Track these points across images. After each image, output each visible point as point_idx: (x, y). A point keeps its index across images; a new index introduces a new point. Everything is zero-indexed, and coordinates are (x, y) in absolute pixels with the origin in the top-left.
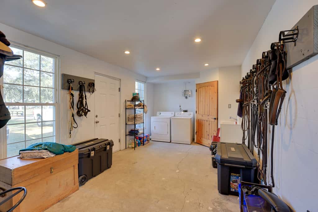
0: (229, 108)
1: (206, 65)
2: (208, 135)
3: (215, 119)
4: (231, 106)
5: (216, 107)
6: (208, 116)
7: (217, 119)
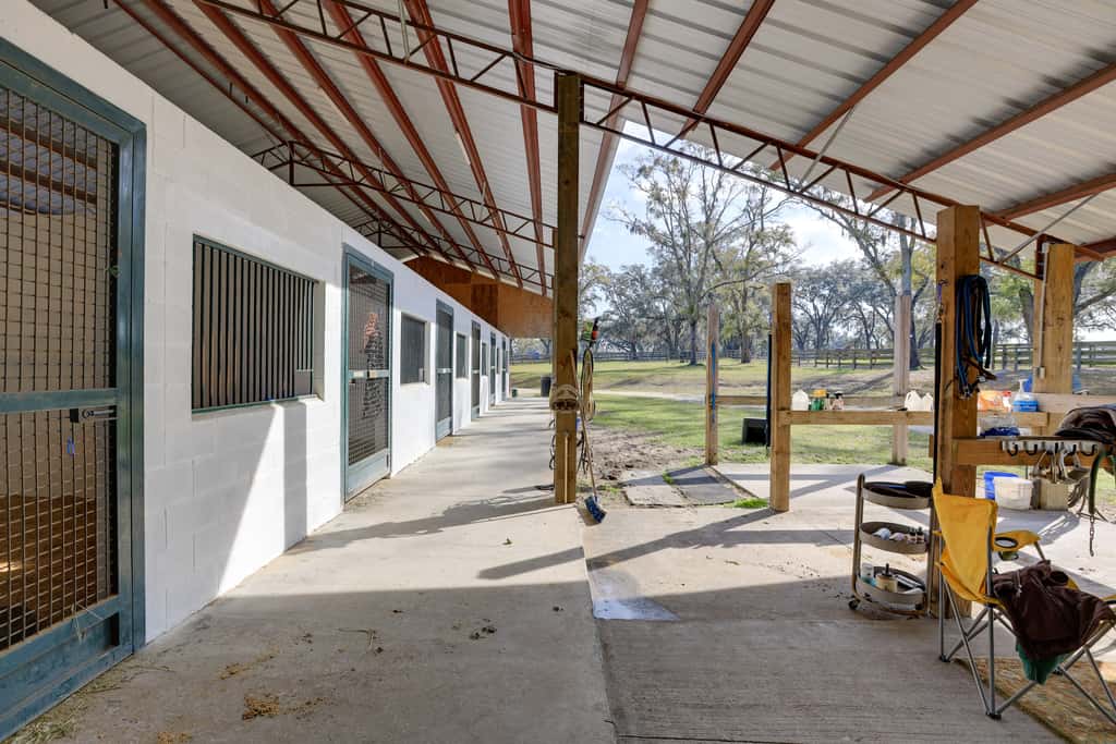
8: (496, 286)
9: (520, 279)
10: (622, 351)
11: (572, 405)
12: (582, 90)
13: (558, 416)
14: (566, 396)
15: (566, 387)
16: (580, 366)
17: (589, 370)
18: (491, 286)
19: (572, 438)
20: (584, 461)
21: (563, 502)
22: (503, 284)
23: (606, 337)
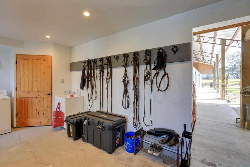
0: (62, 83)
1: (48, 37)
2: (39, 113)
3: (49, 94)
4: (63, 81)
5: (50, 82)
6: (38, 92)
7: (50, 94)
8: (198, 64)
9: (204, 62)
10: (233, 76)
11: (224, 86)
12: (225, 41)
13: (222, 87)
14: (223, 85)
15: (224, 84)
16: (226, 80)
17: (227, 81)
18: (197, 64)
19: (224, 91)
20: (226, 95)
21: (223, 100)
22: (200, 63)
23: (227, 72)
